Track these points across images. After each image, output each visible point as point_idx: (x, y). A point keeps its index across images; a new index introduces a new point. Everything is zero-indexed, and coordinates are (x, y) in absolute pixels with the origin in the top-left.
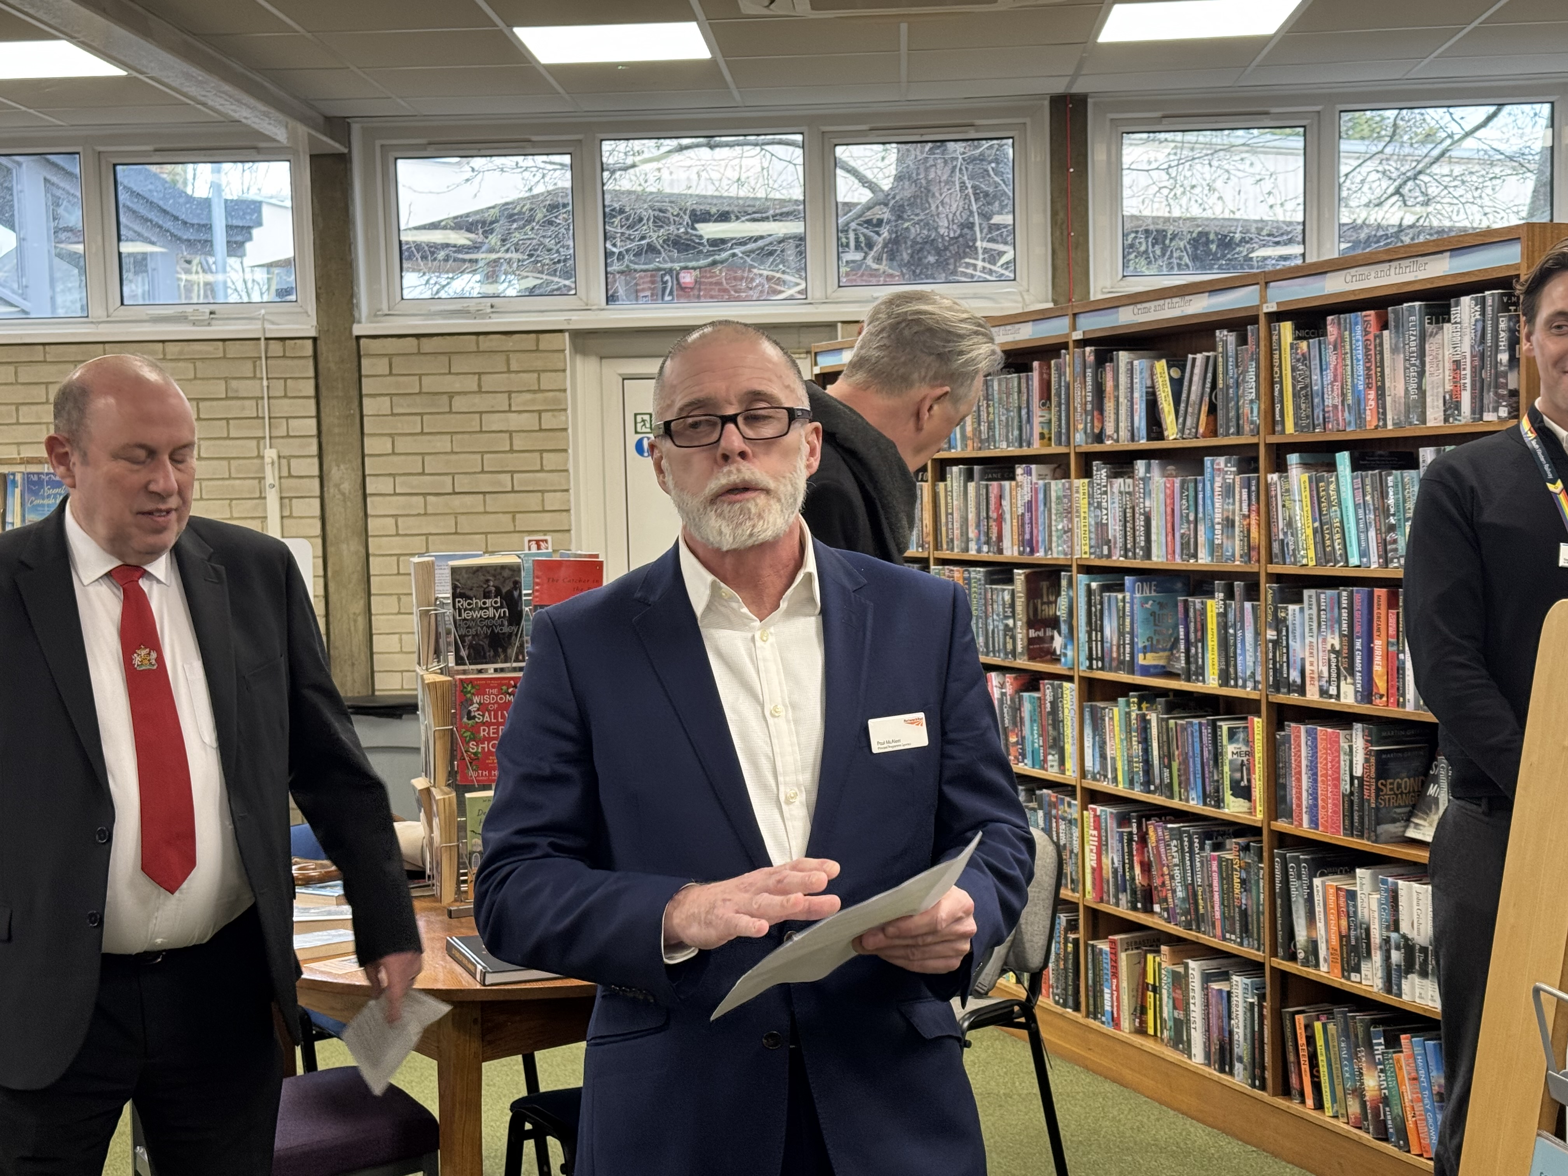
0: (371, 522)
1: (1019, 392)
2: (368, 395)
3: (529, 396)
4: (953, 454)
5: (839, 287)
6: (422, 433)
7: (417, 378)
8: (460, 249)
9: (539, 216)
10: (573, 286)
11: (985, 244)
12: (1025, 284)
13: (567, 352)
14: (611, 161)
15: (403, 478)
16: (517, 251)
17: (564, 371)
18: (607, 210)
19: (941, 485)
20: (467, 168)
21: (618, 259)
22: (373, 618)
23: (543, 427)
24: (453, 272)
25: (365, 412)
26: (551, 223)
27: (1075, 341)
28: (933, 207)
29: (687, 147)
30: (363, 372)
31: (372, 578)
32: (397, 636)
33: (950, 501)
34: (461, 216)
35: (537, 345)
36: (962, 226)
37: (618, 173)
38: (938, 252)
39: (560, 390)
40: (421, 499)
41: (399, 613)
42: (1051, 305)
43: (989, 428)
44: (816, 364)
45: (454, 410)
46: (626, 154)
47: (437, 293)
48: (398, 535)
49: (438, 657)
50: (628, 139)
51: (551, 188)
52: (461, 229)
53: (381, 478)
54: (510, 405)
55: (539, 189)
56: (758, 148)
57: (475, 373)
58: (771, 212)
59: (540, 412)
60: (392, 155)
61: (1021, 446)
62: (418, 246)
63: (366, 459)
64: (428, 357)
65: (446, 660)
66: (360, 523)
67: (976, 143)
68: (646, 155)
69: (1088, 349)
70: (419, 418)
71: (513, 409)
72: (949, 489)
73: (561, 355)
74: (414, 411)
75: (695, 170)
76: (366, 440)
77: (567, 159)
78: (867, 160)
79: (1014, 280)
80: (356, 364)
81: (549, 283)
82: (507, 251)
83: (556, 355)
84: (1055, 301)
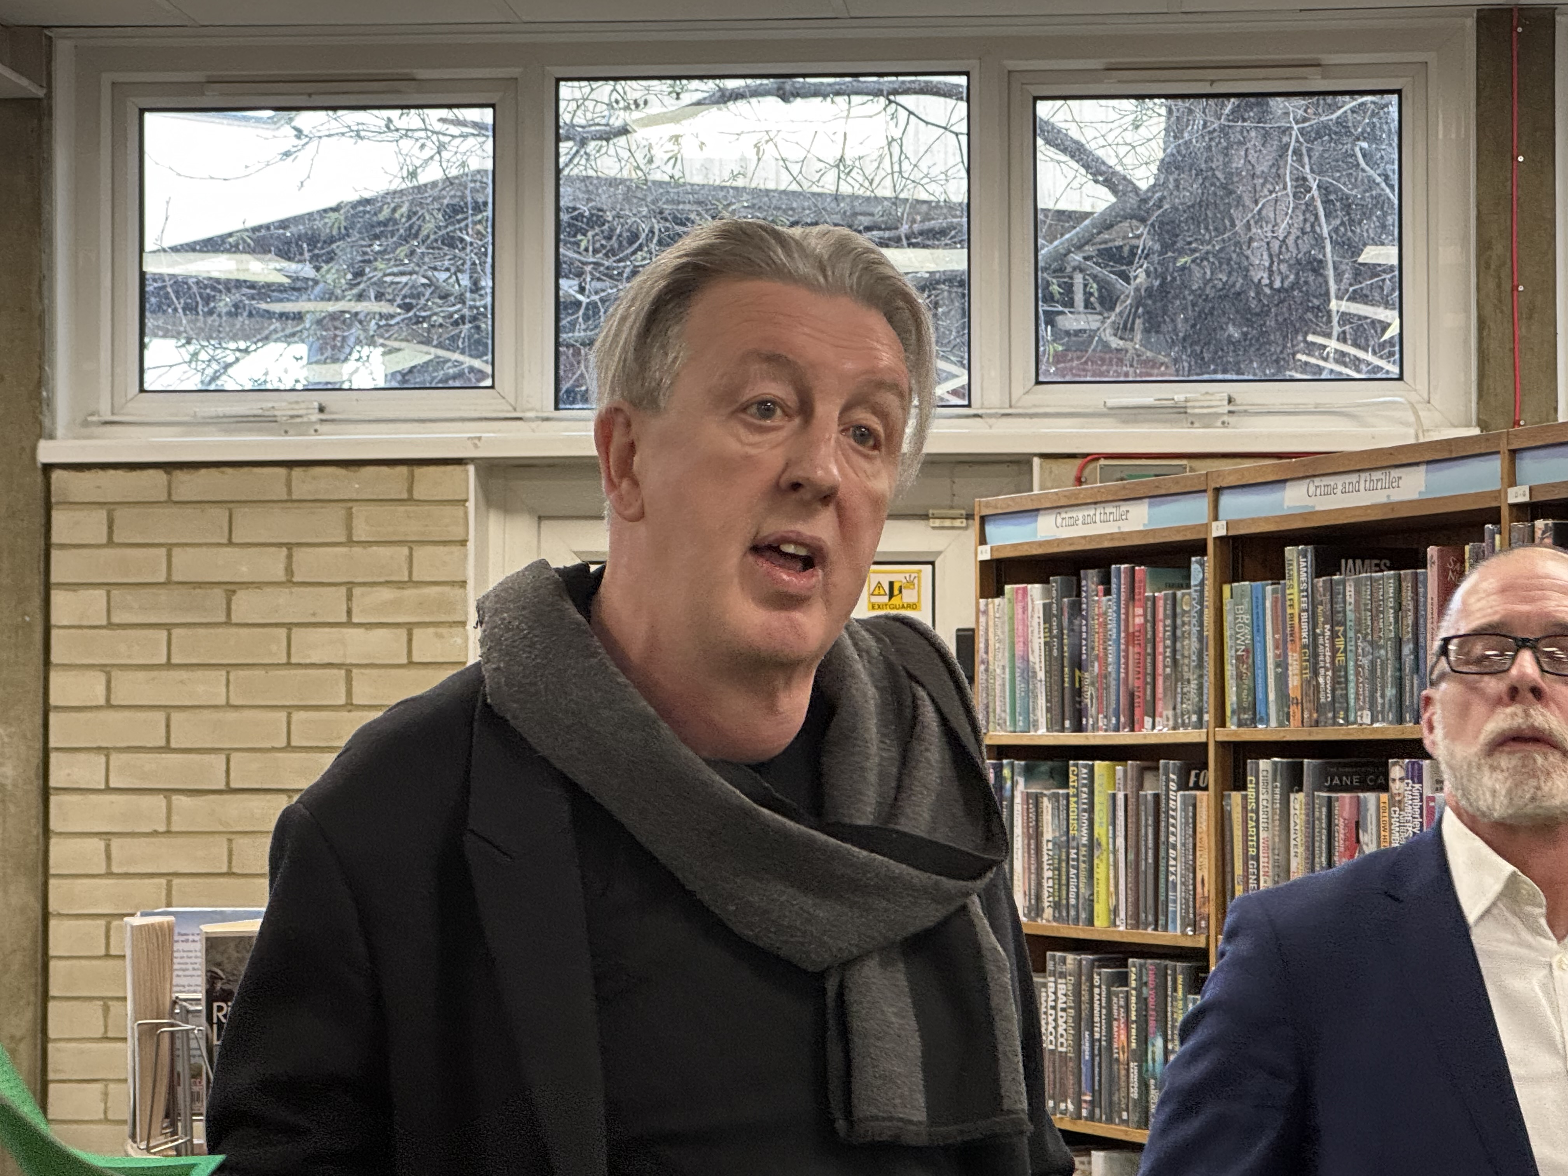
0: (56, 847)
1: (1399, 607)
2: (63, 585)
3: (387, 594)
4: (1261, 733)
5: (1038, 383)
6: (169, 665)
7: (163, 551)
8: (264, 291)
9: (428, 227)
10: (488, 369)
11: (1346, 306)
12: (1422, 387)
13: (471, 505)
14: (579, 120)
15: (125, 757)
16: (379, 297)
17: (463, 543)
18: (565, 217)
19: (1236, 797)
20: (288, 131)
21: (586, 318)
22: (50, 1046)
23: (416, 658)
24: (246, 338)
25: (54, 620)
26: (450, 241)
27: (1512, 506)
28: (1239, 225)
29: (737, 96)
30: (55, 539)
31: (52, 964)
32: (99, 1086)
33: (1252, 831)
34: (268, 227)
35: (410, 490)
36: (1298, 265)
37: (592, 146)
38: (1247, 317)
39: (453, 583)
40: (159, 801)
41: (105, 1039)
42: (1476, 431)
43: (1335, 682)
44: (983, 541)
45: (234, 619)
46: (609, 105)
47: (214, 378)
48: (109, 874)
49: (173, 1124)
50: (616, 79)
51: (453, 172)
52: (267, 251)
53: (82, 756)
54: (349, 612)
55: (431, 174)
56: (882, 100)
57: (280, 545)
58: (904, 229)
59: (410, 627)
60: (133, 103)
61: (1401, 720)
62: (180, 285)
63: (53, 717)
64: (189, 511)
65: (189, 1131)
66: (34, 848)
67: (1329, 99)
68: (654, 108)
69: (1540, 524)
70: (164, 634)
71: (355, 620)
72: (1252, 806)
73: (459, 511)
74: (153, 620)
75: (754, 139)
76: (54, 676)
77: (486, 116)
78: (1104, 128)
79: (1401, 378)
80: (40, 520)
81: (440, 363)
82: (360, 297)
83: (448, 510)
84: (1482, 424)
